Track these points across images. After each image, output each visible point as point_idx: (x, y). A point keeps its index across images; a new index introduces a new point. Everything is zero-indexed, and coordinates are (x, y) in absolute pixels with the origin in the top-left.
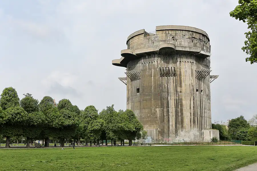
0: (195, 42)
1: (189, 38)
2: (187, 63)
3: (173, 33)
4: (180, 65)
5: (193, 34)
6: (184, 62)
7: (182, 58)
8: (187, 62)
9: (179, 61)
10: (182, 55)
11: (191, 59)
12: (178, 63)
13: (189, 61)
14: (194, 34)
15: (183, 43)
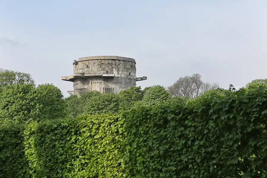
0: (103, 67)
1: (98, 65)
2: (96, 84)
3: (87, 63)
4: (91, 86)
5: (101, 61)
6: (94, 83)
7: (93, 80)
8: (96, 82)
9: (90, 83)
10: (93, 78)
11: (100, 80)
12: (90, 84)
13: (98, 82)
14: (103, 61)
15: (93, 69)
